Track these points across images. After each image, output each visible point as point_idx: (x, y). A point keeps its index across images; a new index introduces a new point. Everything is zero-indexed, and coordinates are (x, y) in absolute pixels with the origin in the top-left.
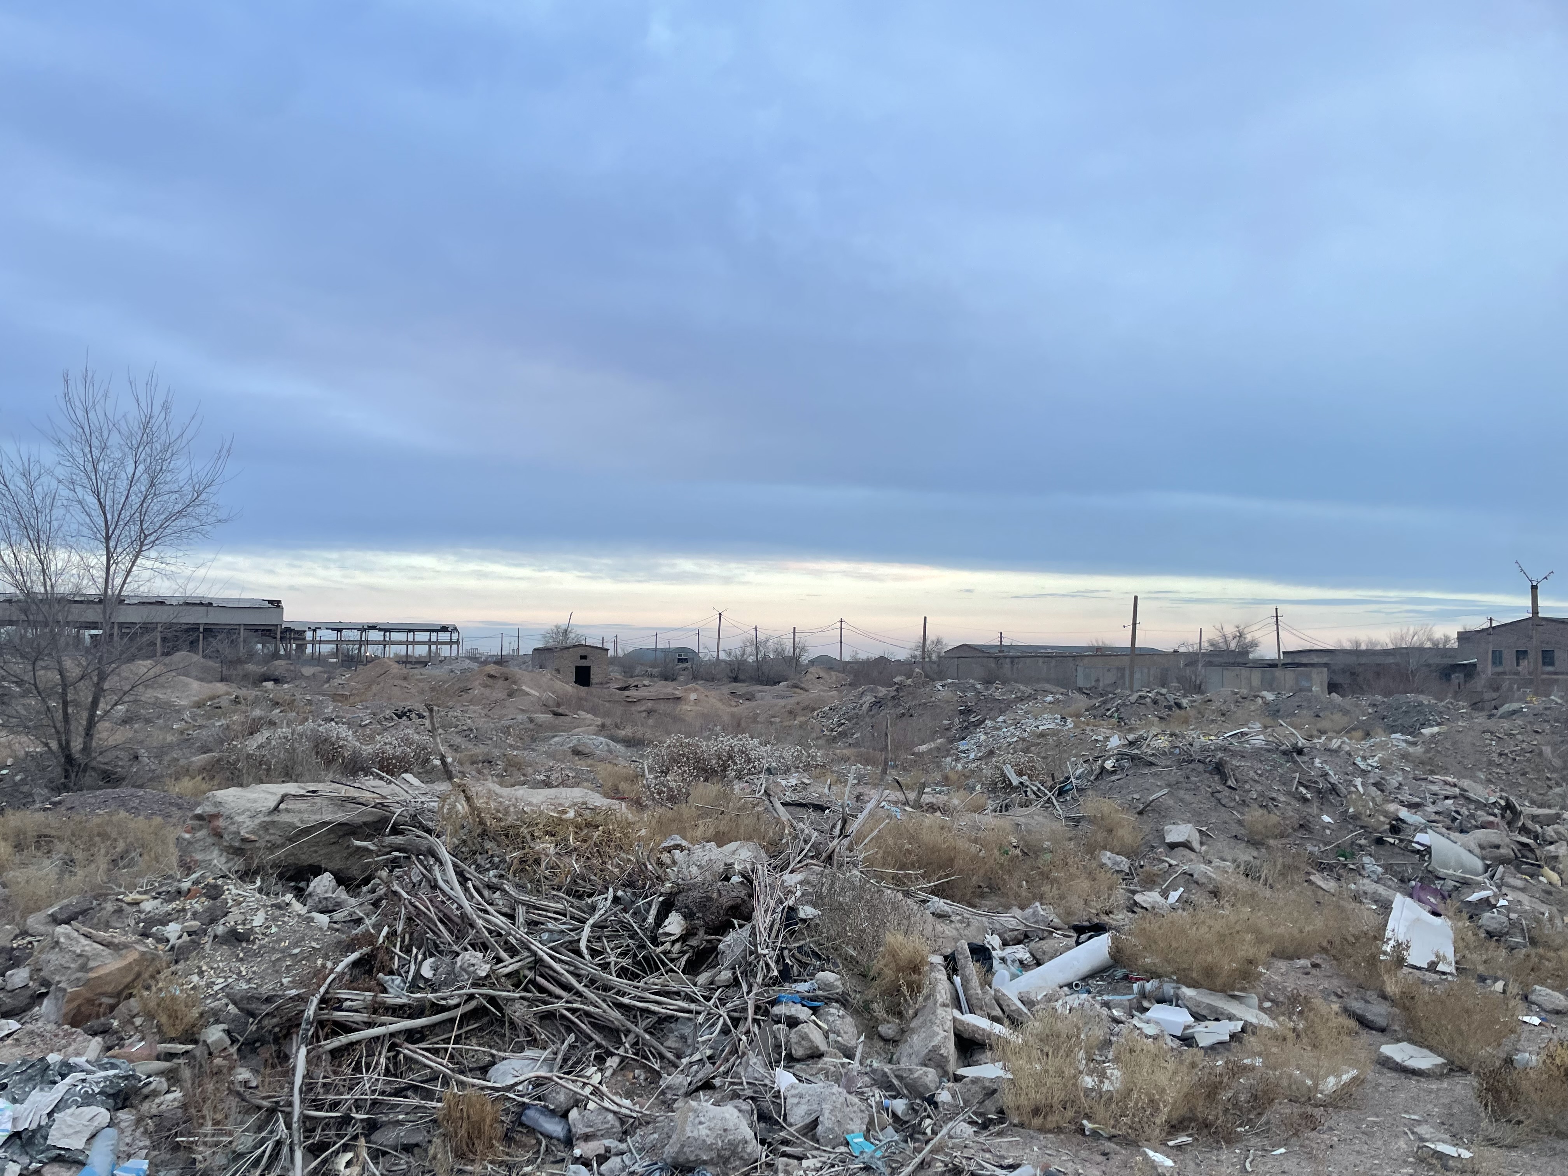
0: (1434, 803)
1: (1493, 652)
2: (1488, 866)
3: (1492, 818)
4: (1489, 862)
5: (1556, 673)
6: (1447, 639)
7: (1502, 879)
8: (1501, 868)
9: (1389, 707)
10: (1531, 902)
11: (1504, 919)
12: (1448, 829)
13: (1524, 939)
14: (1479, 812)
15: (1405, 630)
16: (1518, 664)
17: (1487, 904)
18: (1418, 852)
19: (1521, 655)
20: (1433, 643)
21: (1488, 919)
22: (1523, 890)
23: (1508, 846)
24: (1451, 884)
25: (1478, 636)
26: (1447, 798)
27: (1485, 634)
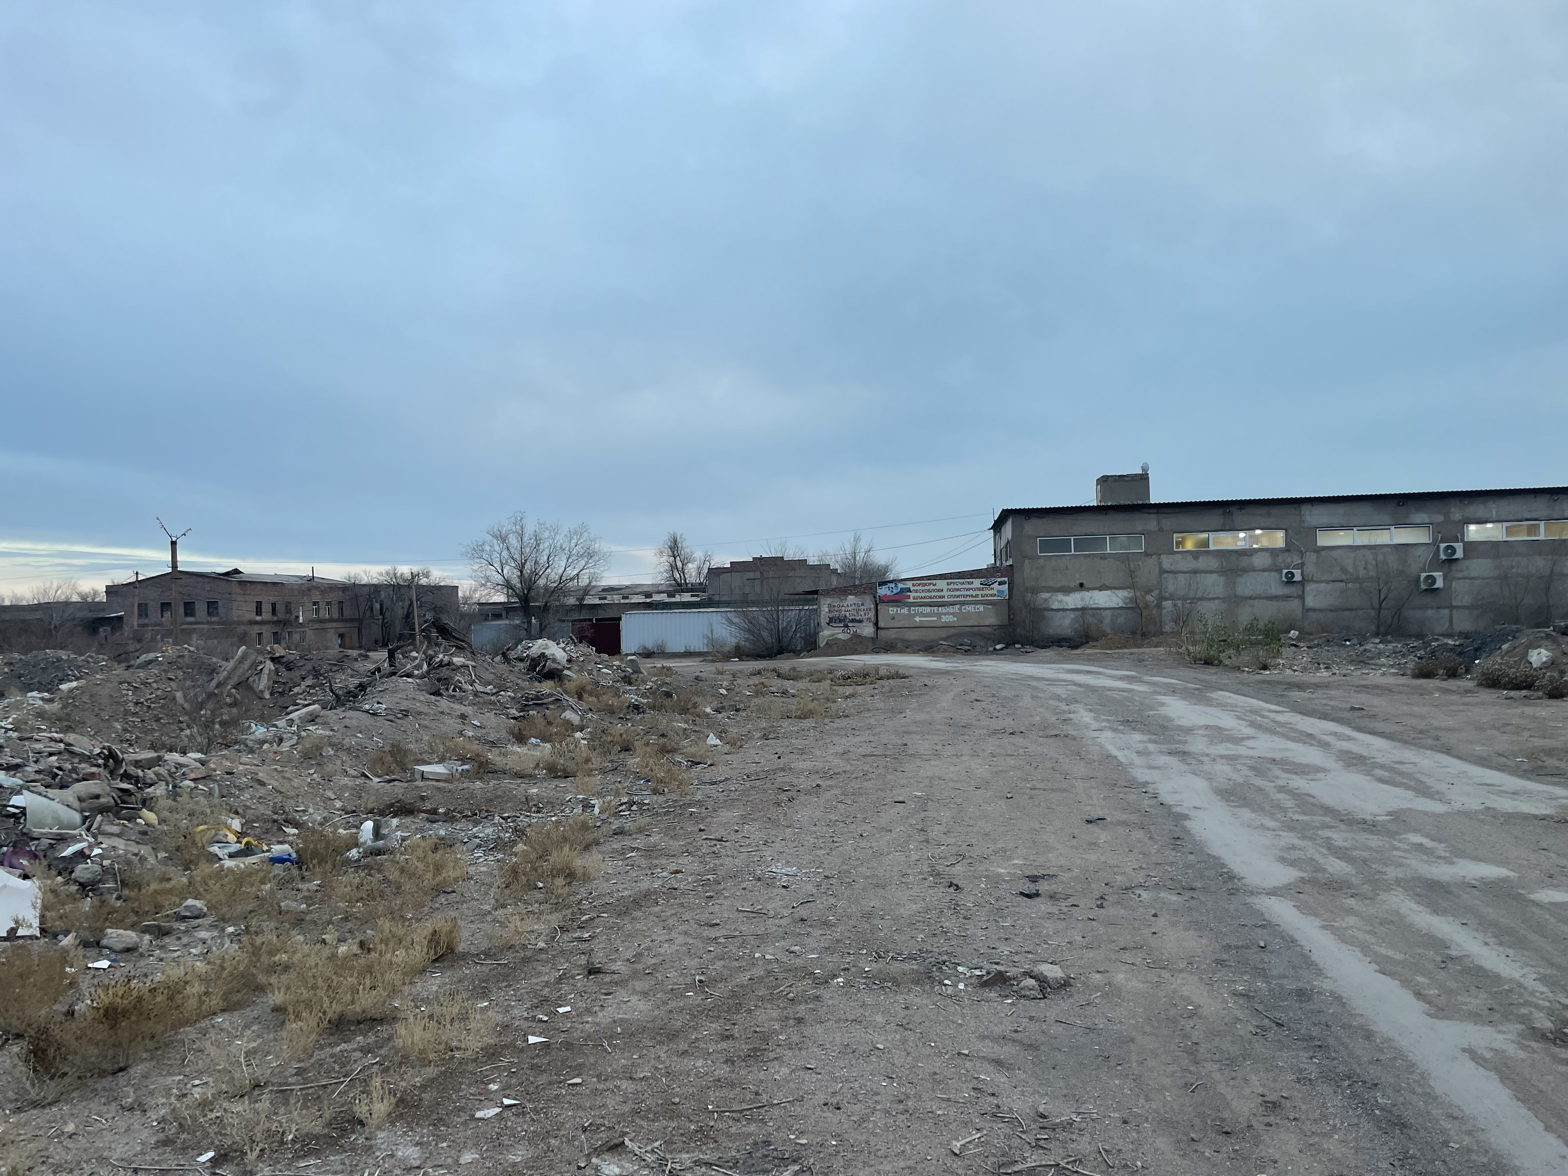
0: (36, 762)
1: (139, 605)
2: (86, 818)
3: (94, 769)
4: (87, 814)
5: (195, 623)
6: (96, 593)
7: (98, 828)
8: (99, 818)
9: (26, 664)
10: (126, 845)
11: (97, 868)
12: (46, 787)
13: (116, 883)
14: (83, 765)
15: (48, 585)
16: (162, 616)
17: (81, 856)
18: (14, 815)
19: (165, 606)
20: (83, 598)
21: (82, 871)
22: (118, 836)
23: (108, 795)
24: (45, 842)
25: (125, 589)
26: (51, 754)
27: (132, 587)
